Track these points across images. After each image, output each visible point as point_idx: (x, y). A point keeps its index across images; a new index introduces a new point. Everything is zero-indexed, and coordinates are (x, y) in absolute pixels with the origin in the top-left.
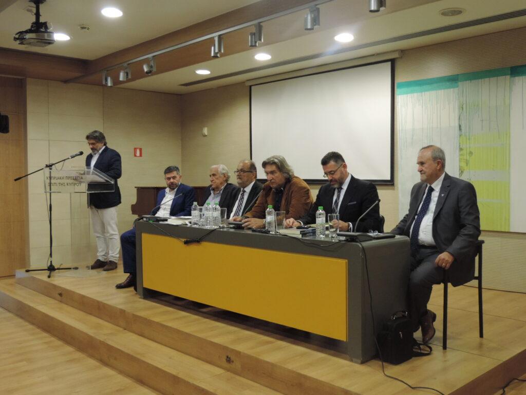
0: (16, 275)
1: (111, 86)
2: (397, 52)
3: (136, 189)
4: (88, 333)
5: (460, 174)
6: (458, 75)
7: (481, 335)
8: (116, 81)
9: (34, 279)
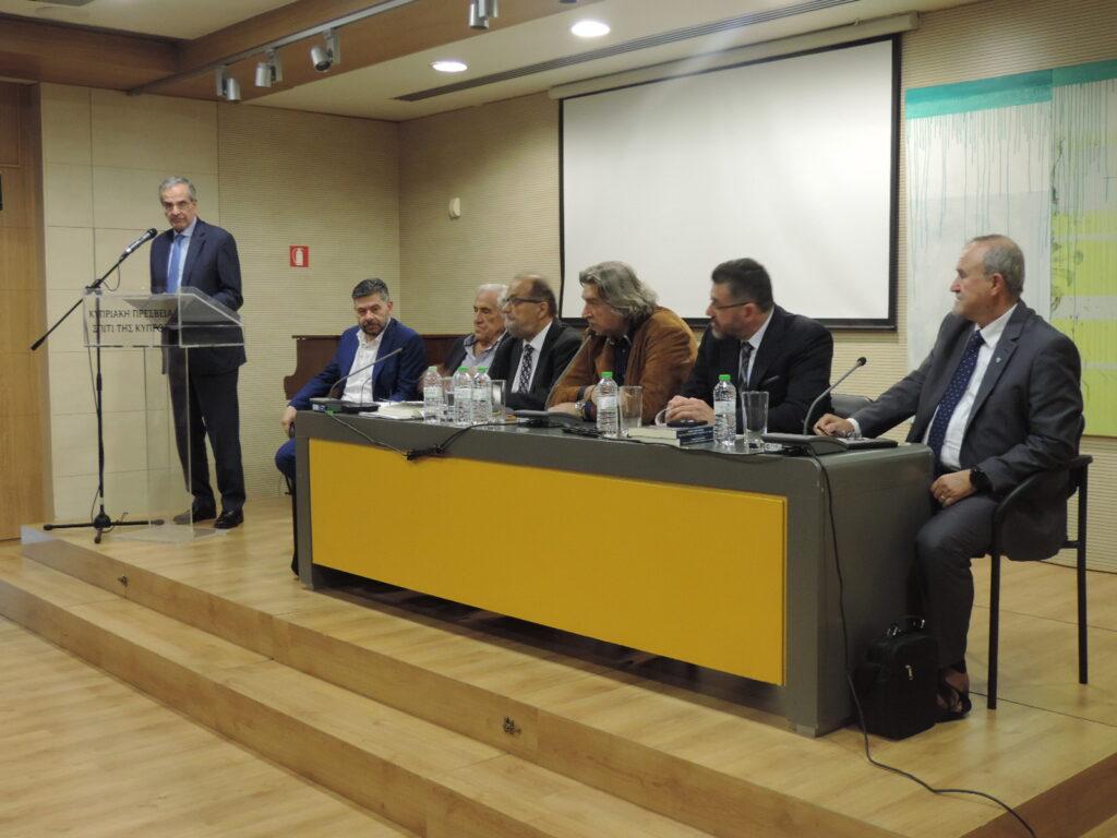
0: (23, 537)
1: (235, 102)
2: (908, 17)
3: (295, 340)
4: (190, 668)
5: (1051, 306)
6: (1051, 70)
7: (1083, 679)
8: (249, 89)
9: (63, 545)
